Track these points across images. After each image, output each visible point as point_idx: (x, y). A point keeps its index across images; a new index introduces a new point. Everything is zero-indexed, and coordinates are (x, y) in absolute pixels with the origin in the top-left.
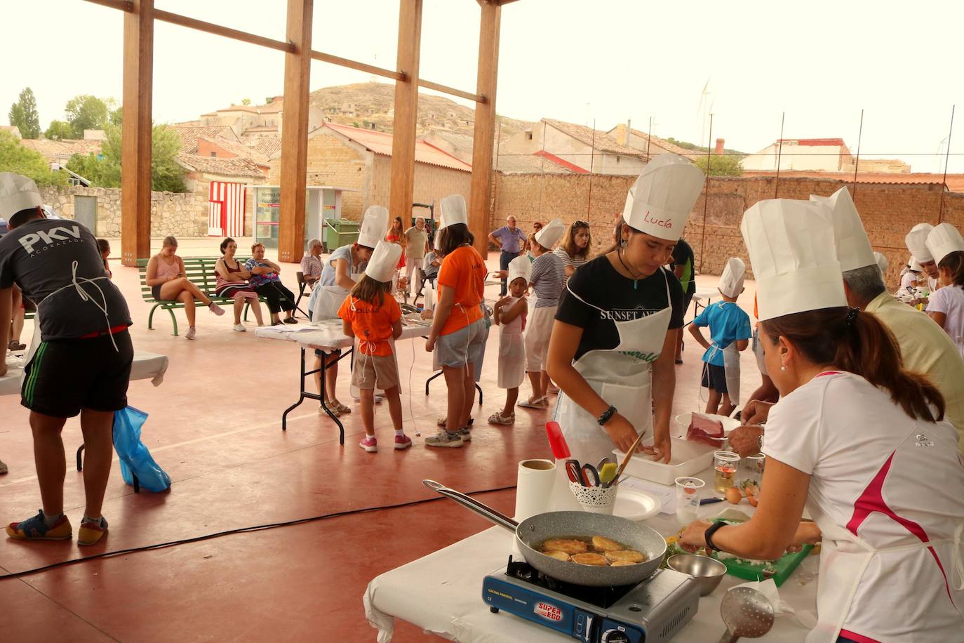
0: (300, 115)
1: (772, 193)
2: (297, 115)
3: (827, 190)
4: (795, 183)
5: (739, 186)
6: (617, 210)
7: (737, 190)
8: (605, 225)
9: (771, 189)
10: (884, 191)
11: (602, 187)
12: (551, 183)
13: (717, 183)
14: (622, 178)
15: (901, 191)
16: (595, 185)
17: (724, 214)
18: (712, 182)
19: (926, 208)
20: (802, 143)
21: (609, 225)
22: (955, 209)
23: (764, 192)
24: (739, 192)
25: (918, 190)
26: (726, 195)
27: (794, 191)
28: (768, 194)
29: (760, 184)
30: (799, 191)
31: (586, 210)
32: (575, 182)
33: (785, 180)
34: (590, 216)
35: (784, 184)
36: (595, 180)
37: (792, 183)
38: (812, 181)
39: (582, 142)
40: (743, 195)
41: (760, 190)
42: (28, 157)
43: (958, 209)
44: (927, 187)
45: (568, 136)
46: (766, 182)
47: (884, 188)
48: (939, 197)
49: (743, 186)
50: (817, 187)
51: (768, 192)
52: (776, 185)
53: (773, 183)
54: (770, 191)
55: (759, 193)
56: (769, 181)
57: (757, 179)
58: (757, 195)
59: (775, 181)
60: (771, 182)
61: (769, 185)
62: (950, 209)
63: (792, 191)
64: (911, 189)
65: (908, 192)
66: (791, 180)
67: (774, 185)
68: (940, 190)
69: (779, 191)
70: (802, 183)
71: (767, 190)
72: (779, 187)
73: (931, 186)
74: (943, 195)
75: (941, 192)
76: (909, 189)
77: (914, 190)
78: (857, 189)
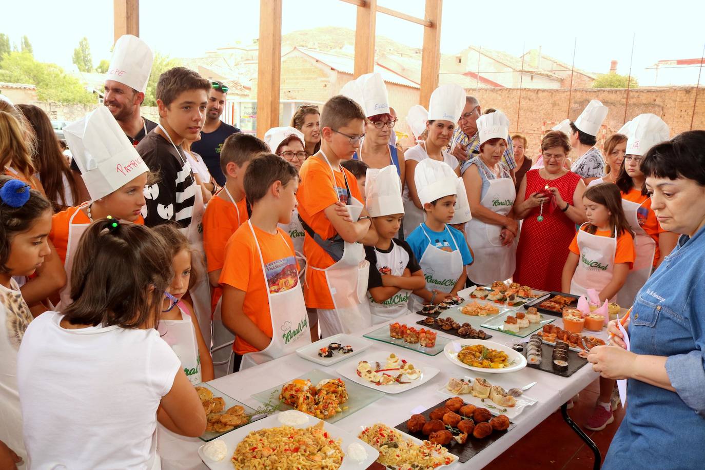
0: (274, 35)
1: (690, 102)
2: (271, 36)
5: (657, 96)
6: (543, 119)
7: (655, 100)
8: (532, 132)
9: (690, 99)
11: (530, 100)
12: (485, 96)
13: (636, 95)
14: (548, 91)
16: (523, 98)
18: (631, 94)
20: (680, 62)
21: (536, 132)
23: (682, 102)
24: (657, 102)
26: (645, 104)
28: (687, 103)
29: (679, 94)
31: (516, 119)
32: (505, 95)
34: (519, 124)
36: (524, 94)
39: (503, 64)
40: (661, 104)
41: (678, 100)
42: (70, 84)
45: (490, 59)
46: (685, 93)
49: (661, 97)
51: (686, 101)
52: (695, 94)
53: (692, 93)
54: (688, 100)
55: (677, 102)
56: (688, 91)
57: (675, 90)
58: (675, 104)
59: (694, 91)
60: (690, 92)
61: (687, 95)
67: (692, 95)
69: (697, 100)
71: (684, 100)
72: (698, 97)
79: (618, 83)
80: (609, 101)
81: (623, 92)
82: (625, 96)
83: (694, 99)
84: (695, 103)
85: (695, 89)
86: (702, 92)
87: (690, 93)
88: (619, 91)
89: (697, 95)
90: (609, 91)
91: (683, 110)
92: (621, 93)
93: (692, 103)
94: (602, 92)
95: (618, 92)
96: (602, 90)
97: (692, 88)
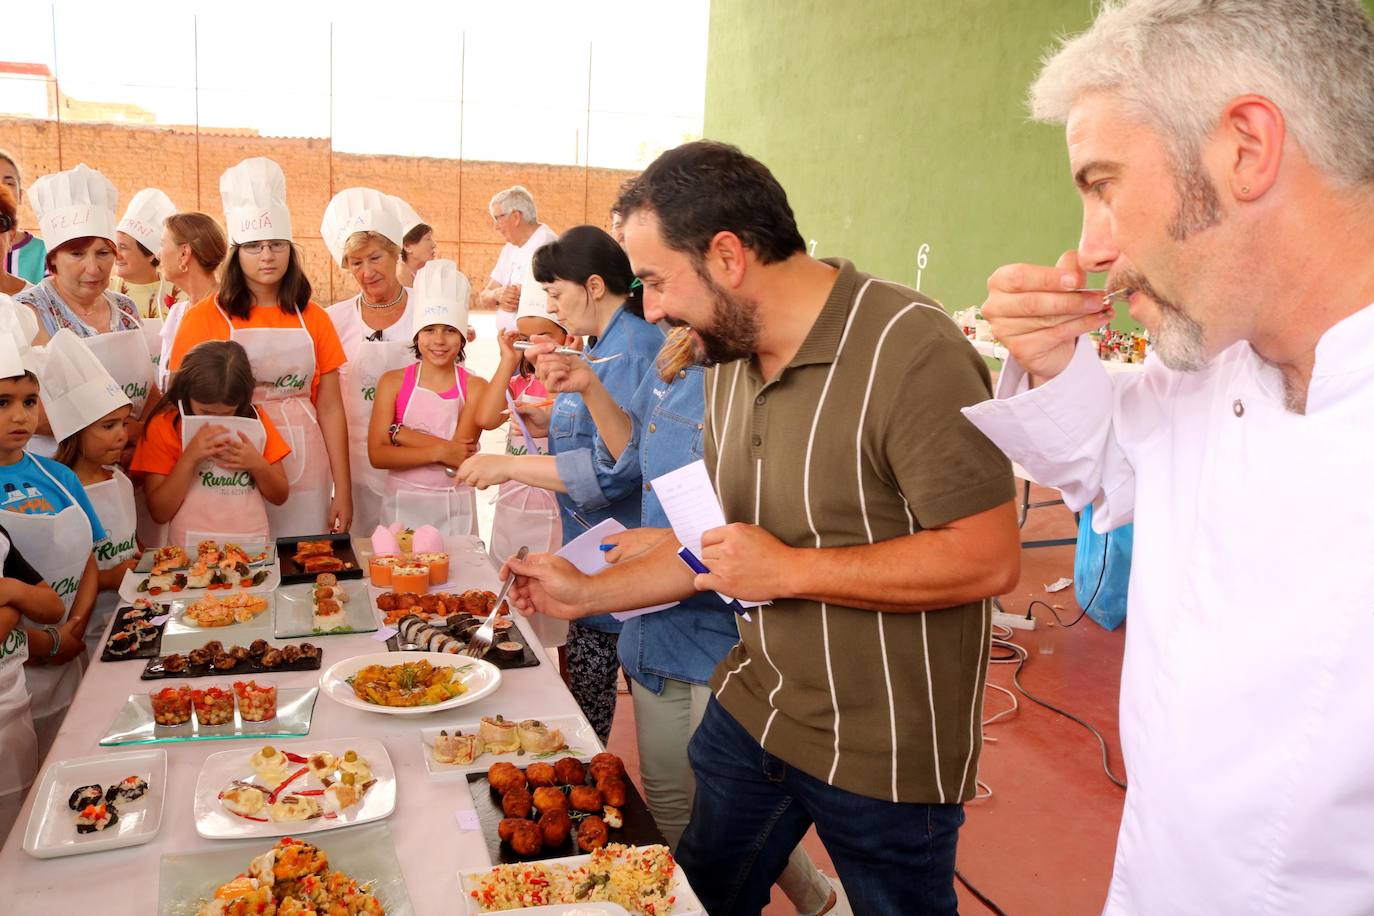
1: (50, 150)
3: (149, 145)
4: (92, 134)
9: (47, 143)
10: (243, 148)
15: (268, 148)
19: (307, 174)
22: (347, 176)
23: (34, 148)
25: (293, 147)
27: (91, 146)
28: (43, 151)
29: (23, 133)
30: (101, 147)
33: (71, 126)
35: (71, 134)
37: (85, 132)
38: (120, 129)
41: (24, 144)
43: (353, 177)
44: (305, 144)
46: (35, 130)
47: (242, 143)
48: (324, 158)
50: (131, 141)
51: (41, 148)
52: (57, 135)
53: (50, 132)
54: (45, 145)
55: (23, 149)
56: (41, 127)
57: (14, 124)
58: (20, 153)
59: (53, 128)
60: (44, 129)
61: (40, 135)
62: (341, 176)
63: (87, 147)
64: (283, 146)
65: (280, 150)
66: (82, 127)
67: (51, 135)
68: (323, 148)
69: (63, 146)
70: (104, 134)
71: (38, 146)
72: (63, 140)
73: (311, 143)
74: (331, 155)
75: (326, 151)
76: (279, 146)
77: (288, 148)
78: (201, 145)
83: (56, 145)
84: (60, 153)
85: (54, 125)
86: (68, 132)
87: (45, 132)
89: (60, 136)
91: (40, 166)
93: (54, 152)
97: (47, 122)
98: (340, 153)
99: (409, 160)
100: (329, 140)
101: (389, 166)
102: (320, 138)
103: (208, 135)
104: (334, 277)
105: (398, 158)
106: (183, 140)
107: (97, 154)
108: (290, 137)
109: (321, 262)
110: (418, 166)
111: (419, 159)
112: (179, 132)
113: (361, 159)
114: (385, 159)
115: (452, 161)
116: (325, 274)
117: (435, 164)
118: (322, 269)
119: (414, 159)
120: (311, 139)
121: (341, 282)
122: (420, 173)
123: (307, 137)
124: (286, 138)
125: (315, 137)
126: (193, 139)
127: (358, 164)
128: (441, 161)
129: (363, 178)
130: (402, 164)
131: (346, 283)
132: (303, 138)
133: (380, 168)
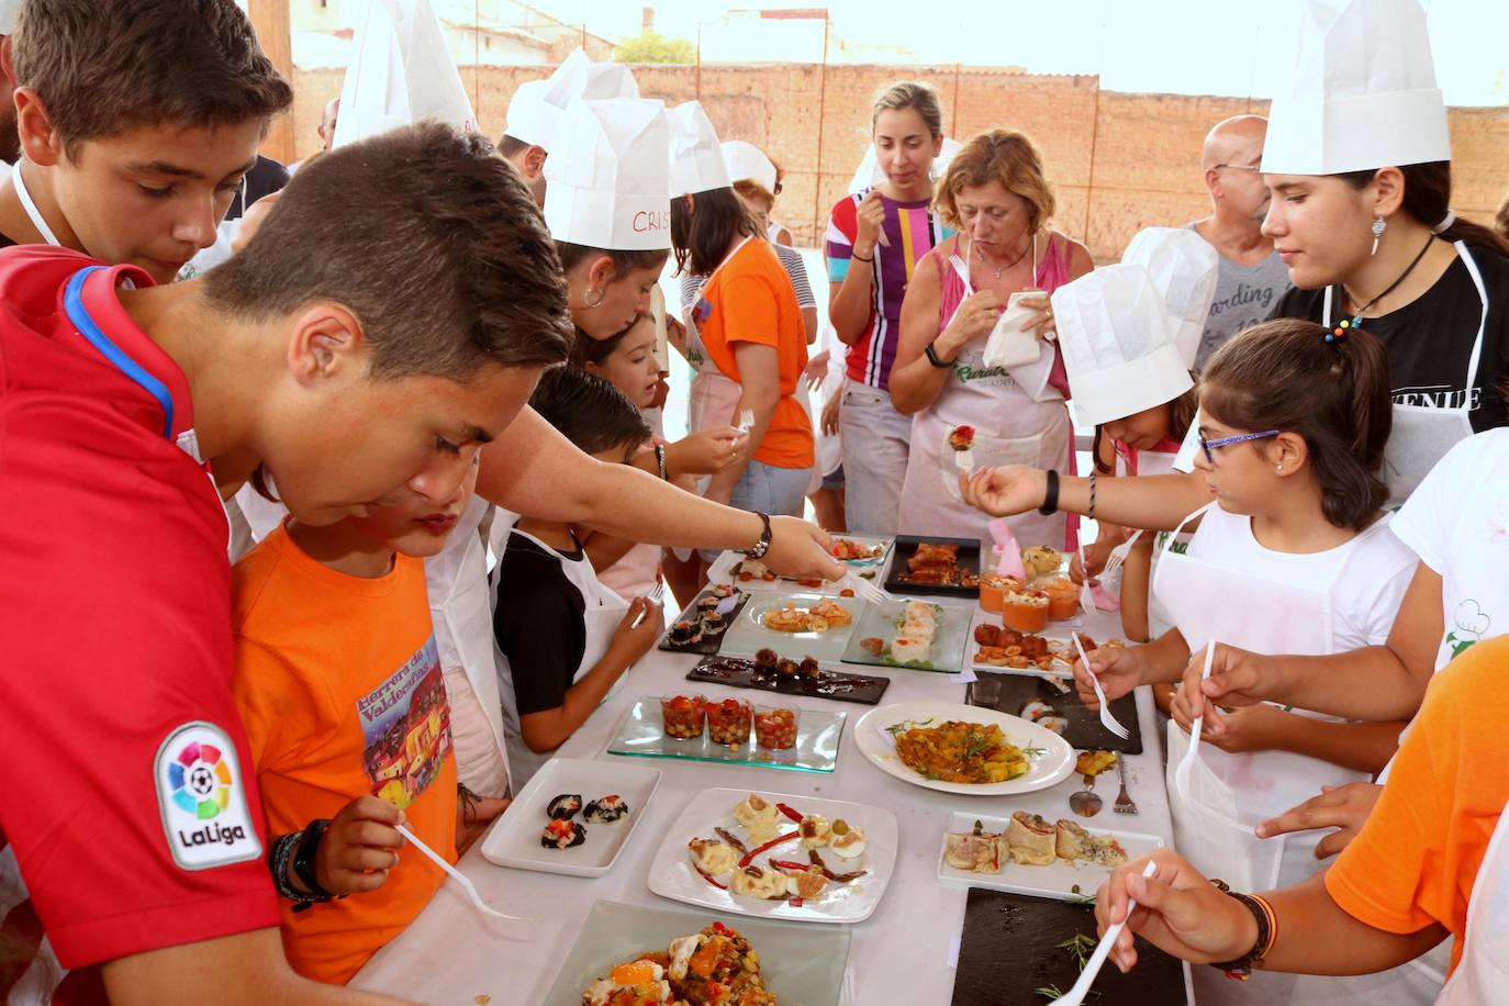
1: (814, 93)
4: (854, 74)
5: (753, 80)
7: (750, 88)
9: (812, 86)
10: (1003, 87)
11: (498, 90)
13: (714, 77)
14: (534, 71)
15: (1031, 87)
16: (484, 86)
17: (729, 131)
18: (704, 76)
19: (1069, 115)
20: (766, 14)
22: (1115, 117)
23: (800, 91)
24: (755, 92)
25: (1057, 85)
26: (732, 97)
27: (852, 88)
28: (808, 94)
29: (792, 77)
30: (861, 88)
33: (835, 69)
35: (835, 76)
36: (484, 77)
37: (848, 74)
40: (762, 96)
41: (792, 88)
43: (1118, 118)
44: (1071, 82)
46: (802, 73)
47: (1003, 81)
48: (1090, 97)
49: (761, 81)
51: (807, 90)
52: (821, 78)
53: (815, 75)
54: (810, 88)
55: (790, 93)
56: (808, 71)
57: (785, 68)
58: (787, 96)
59: (819, 71)
60: (810, 72)
61: (807, 79)
62: (1108, 118)
63: (847, 89)
64: (1047, 83)
65: (1042, 88)
66: (845, 68)
67: (816, 78)
68: (1091, 85)
69: (826, 89)
70: (865, 75)
71: (803, 88)
72: (826, 82)
73: (1077, 80)
74: (1098, 94)
75: (1093, 89)
76: (1043, 84)
77: (1051, 86)
78: (960, 84)
79: (662, 54)
80: (663, 90)
81: (688, 72)
82: (693, 79)
83: (820, 87)
84: (823, 95)
85: (820, 68)
86: (832, 74)
87: (811, 76)
88: (681, 69)
89: (824, 79)
90: (660, 70)
91: (804, 109)
92: (685, 74)
93: (817, 94)
94: (647, 71)
95: (678, 73)
96: (646, 67)
97: (815, 65)
98: (1109, 91)
99: (1187, 99)
100: (1097, 77)
101: (1163, 106)
102: (1087, 76)
103: (969, 73)
104: (1090, 231)
105: (1174, 97)
106: (943, 78)
107: (857, 95)
108: (1054, 74)
109: (1077, 214)
110: (1198, 106)
111: (1200, 98)
112: (938, 70)
113: (1132, 98)
114: (1159, 98)
115: (1239, 100)
116: (1080, 227)
117: (1219, 103)
118: (1077, 221)
119: (1193, 97)
120: (1077, 76)
121: (1096, 236)
122: (1199, 114)
123: (1073, 74)
124: (1050, 75)
125: (1083, 75)
126: (951, 79)
127: (1129, 104)
128: (1225, 100)
129: (1132, 119)
130: (1180, 104)
131: (1102, 238)
132: (1068, 76)
133: (1152, 108)
